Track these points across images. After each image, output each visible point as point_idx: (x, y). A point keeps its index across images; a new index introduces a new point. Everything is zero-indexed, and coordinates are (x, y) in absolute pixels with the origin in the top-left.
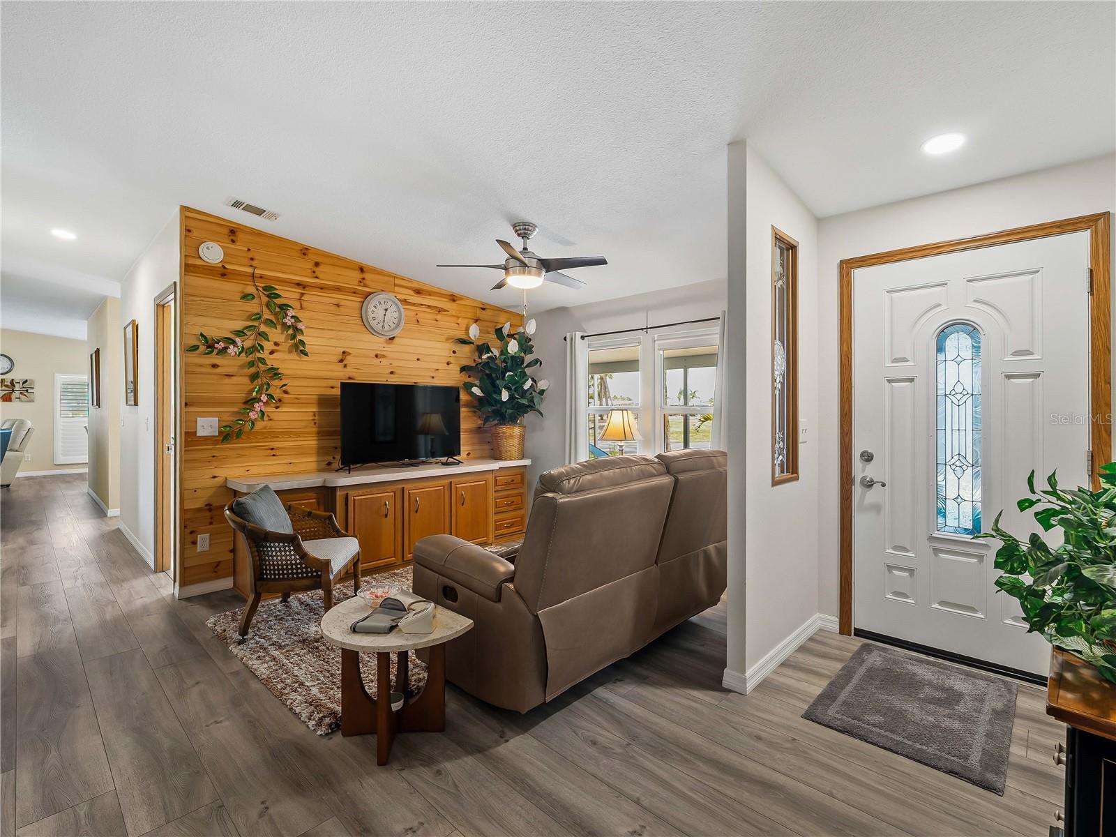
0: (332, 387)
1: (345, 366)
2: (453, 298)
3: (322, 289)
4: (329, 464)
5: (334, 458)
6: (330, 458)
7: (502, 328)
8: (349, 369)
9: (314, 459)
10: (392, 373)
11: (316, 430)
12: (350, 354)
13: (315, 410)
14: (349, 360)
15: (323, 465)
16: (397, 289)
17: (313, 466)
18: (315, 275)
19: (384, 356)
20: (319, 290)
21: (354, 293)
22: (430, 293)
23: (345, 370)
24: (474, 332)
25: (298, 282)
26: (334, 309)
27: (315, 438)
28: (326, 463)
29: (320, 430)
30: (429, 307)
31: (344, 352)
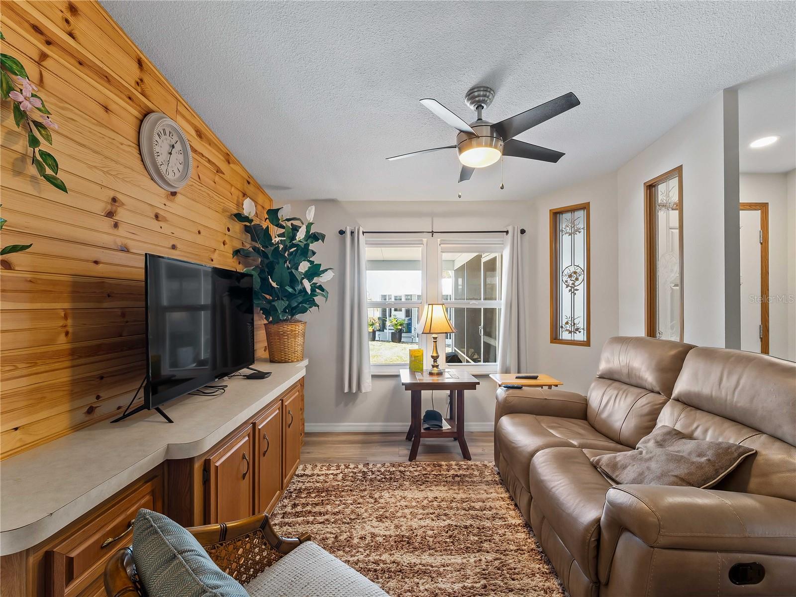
0: (96, 262)
1: (116, 225)
2: (228, 158)
3: (80, 64)
4: (91, 410)
5: (98, 397)
6: (91, 399)
7: (279, 209)
8: (121, 231)
9: (65, 407)
10: (174, 247)
11: (68, 346)
12: (123, 204)
13: (67, 305)
14: (122, 215)
15: (81, 416)
16: (179, 118)
17: (62, 422)
18: (68, 29)
19: (165, 220)
20: (77, 64)
21: (130, 98)
22: (210, 143)
23: (115, 231)
24: (248, 208)
25: (36, 24)
26: (100, 111)
27: (67, 364)
28: (86, 409)
29: (77, 345)
30: (209, 161)
31: (114, 200)
